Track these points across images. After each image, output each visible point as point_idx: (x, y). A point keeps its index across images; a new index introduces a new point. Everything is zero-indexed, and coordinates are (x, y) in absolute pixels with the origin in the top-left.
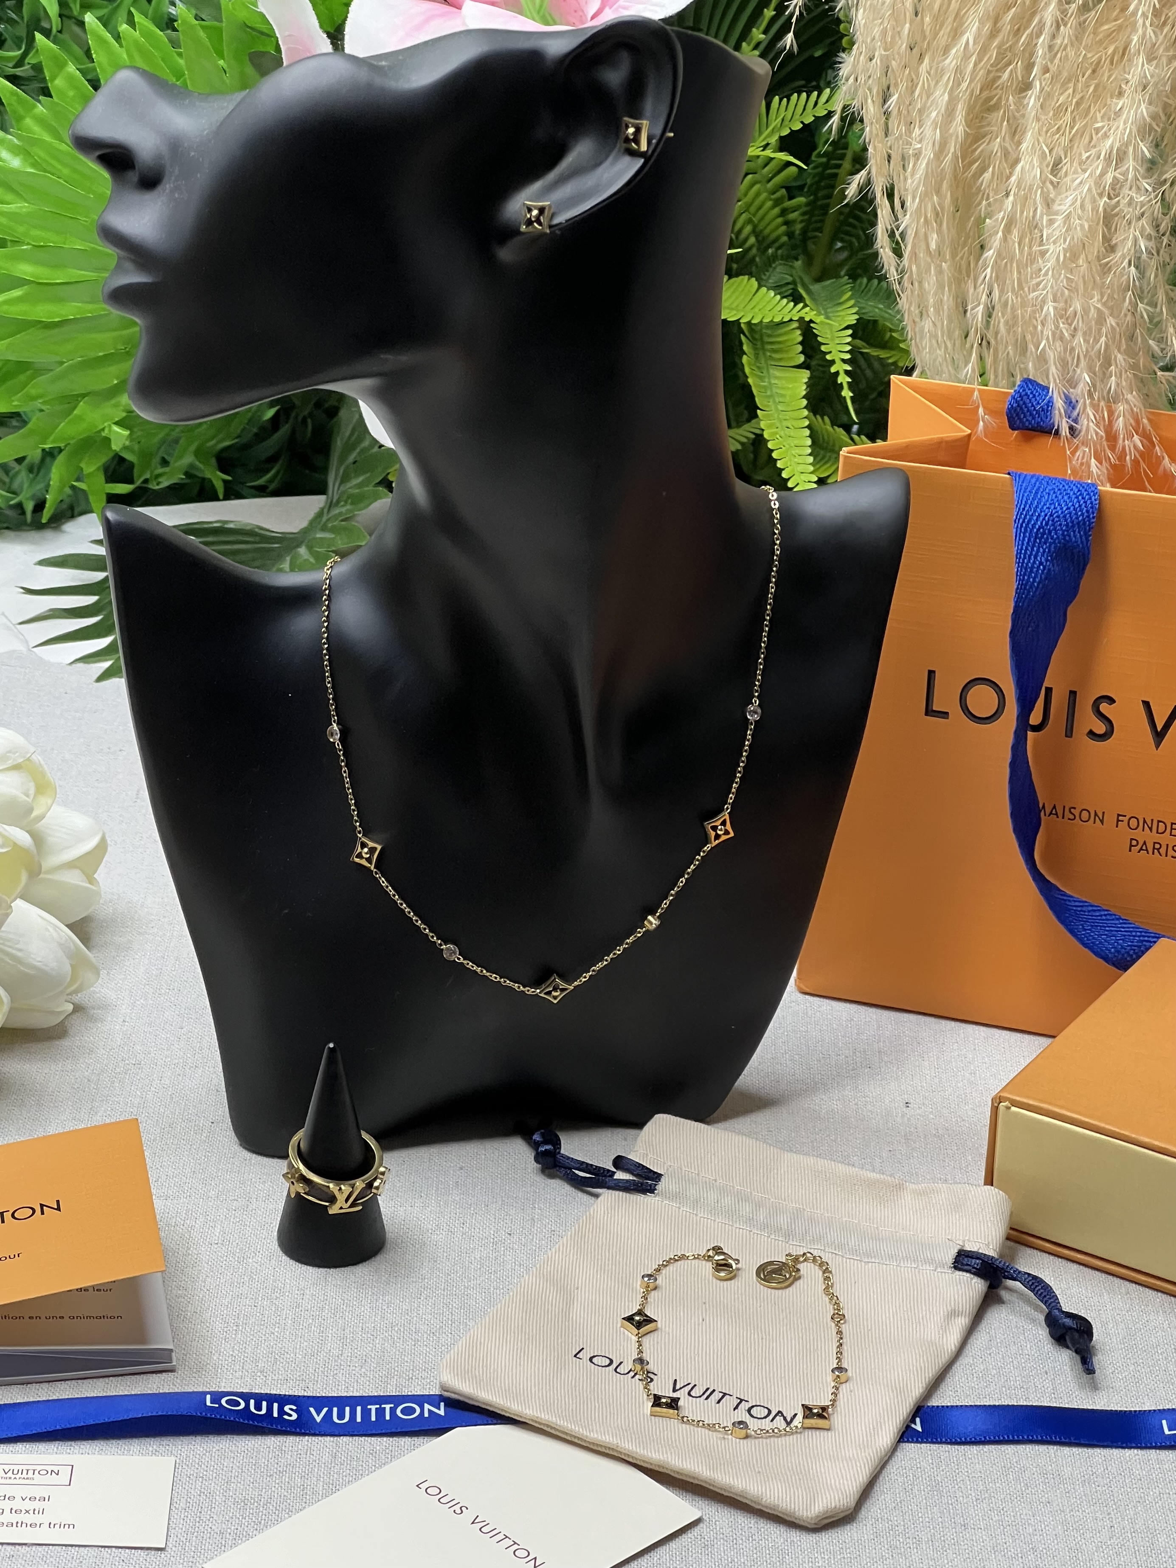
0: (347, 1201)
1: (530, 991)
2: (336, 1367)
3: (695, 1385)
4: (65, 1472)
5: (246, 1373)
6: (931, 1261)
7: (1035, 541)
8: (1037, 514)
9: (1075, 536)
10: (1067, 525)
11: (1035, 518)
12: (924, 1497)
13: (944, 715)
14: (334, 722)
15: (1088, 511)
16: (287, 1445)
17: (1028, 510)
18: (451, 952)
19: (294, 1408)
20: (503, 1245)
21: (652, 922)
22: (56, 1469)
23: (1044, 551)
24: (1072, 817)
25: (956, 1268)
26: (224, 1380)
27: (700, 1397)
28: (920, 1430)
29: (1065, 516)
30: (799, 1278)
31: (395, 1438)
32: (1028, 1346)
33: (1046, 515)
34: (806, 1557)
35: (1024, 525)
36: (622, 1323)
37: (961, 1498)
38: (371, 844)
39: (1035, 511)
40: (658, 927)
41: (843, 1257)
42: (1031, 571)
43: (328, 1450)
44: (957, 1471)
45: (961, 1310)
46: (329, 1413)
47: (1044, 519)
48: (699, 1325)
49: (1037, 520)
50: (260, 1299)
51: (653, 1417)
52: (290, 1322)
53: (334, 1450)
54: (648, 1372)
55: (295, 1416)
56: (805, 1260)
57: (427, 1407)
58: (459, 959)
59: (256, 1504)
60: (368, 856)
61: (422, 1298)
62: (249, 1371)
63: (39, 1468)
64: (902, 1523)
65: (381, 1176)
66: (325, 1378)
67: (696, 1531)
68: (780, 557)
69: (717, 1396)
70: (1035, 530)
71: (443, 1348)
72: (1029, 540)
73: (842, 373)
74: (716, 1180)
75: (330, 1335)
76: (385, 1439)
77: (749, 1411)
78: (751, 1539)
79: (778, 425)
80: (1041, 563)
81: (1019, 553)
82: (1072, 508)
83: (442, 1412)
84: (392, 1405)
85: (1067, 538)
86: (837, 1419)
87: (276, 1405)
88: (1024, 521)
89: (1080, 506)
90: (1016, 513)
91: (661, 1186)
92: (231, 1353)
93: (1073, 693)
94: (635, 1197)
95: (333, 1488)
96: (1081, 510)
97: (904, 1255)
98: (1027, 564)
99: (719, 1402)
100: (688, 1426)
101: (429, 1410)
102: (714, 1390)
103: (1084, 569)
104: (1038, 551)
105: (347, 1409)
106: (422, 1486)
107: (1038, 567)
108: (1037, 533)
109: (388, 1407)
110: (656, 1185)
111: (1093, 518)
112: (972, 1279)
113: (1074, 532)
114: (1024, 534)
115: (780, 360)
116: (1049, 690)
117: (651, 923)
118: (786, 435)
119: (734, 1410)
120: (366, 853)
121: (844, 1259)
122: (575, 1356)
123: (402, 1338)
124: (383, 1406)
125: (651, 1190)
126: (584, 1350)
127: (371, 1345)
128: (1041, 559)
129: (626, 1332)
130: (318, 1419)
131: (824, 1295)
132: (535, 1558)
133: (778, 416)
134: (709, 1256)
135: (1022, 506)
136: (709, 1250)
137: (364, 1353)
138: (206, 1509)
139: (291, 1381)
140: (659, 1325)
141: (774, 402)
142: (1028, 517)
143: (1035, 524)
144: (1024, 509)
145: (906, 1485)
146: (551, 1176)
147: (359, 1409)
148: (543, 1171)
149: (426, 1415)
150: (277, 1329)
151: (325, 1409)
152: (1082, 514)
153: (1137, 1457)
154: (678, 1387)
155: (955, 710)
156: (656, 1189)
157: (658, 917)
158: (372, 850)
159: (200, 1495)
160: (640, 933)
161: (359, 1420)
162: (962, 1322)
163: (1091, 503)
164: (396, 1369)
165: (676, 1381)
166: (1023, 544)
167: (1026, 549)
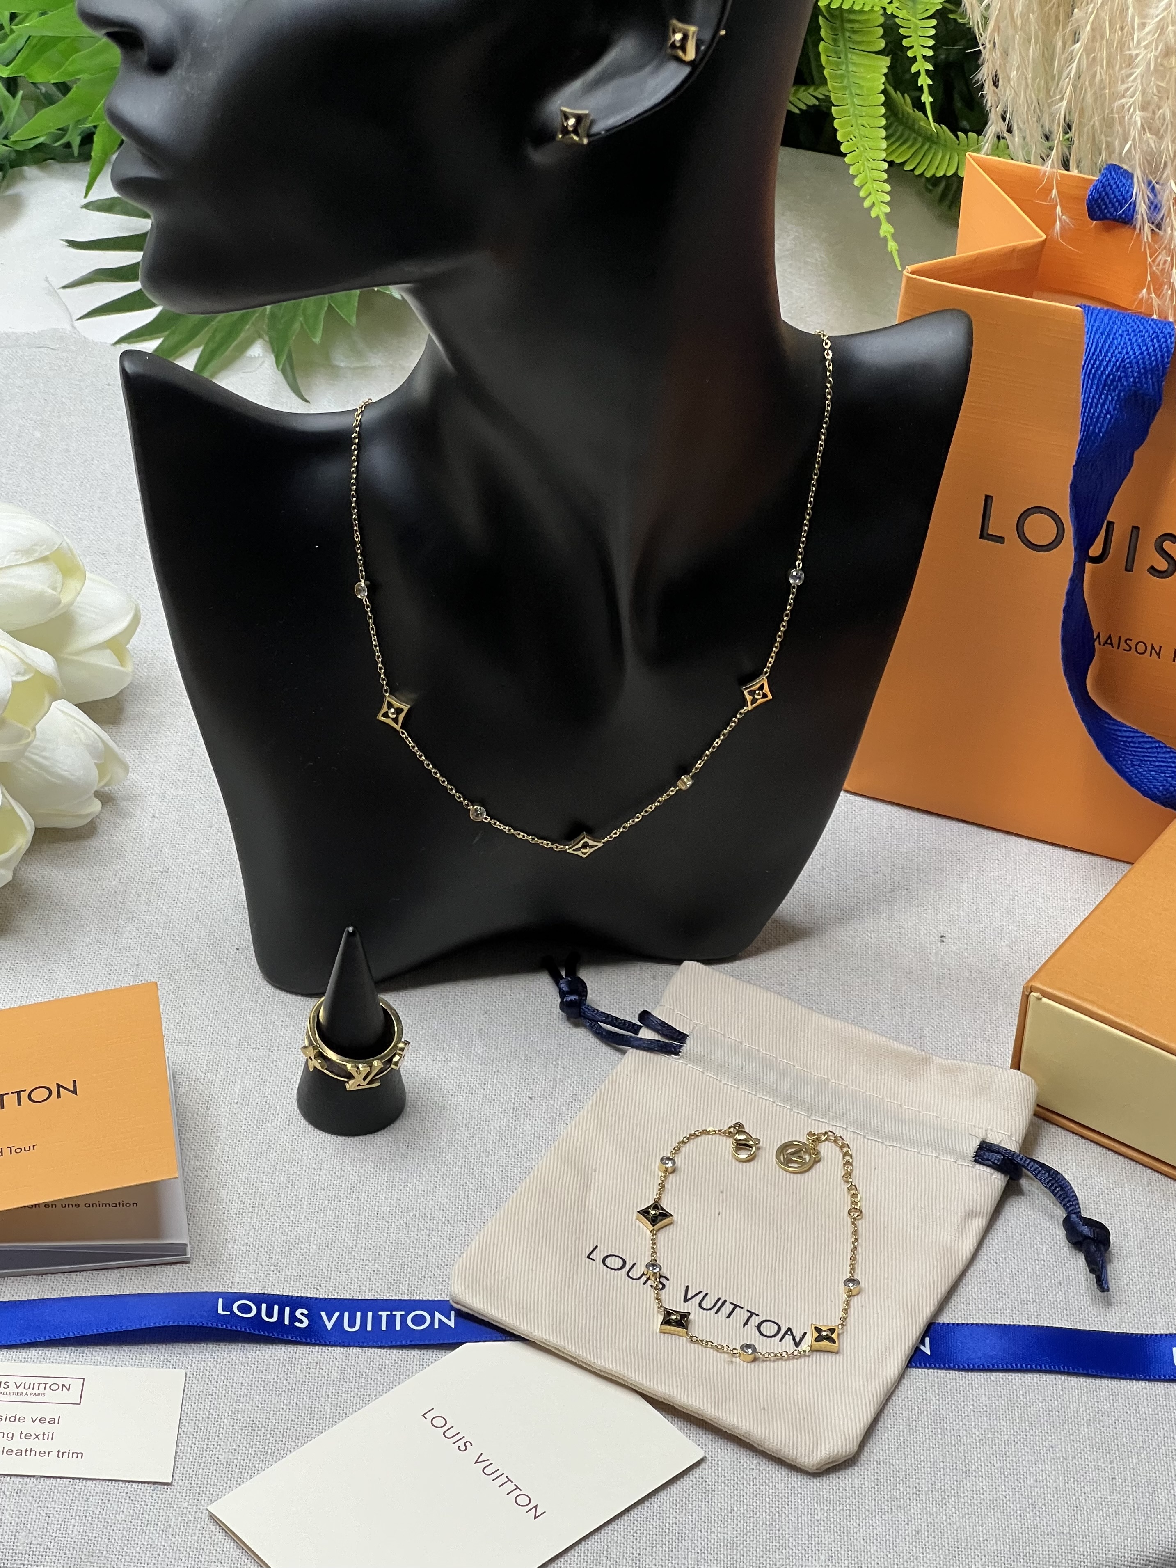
0: (364, 1079)
3: (707, 1294)
4: (76, 1385)
5: (260, 1266)
6: (952, 1151)
7: (1104, 388)
8: (1107, 359)
9: (1147, 383)
10: (1139, 372)
11: (1105, 363)
12: (927, 1435)
13: (1000, 539)
14: (363, 578)
15: (1162, 356)
16: (297, 1357)
17: (1098, 355)
18: (478, 813)
19: (306, 1312)
20: (523, 1111)
21: (686, 782)
22: (67, 1382)
23: (1113, 399)
24: (1127, 648)
25: (976, 1161)
26: (238, 1275)
27: (710, 1309)
28: (929, 1353)
29: (1137, 362)
30: (819, 1161)
31: (404, 1351)
32: (1045, 1250)
33: (1117, 361)
34: (806, 1507)
35: (1093, 371)
36: (638, 1216)
37: (965, 1438)
38: (397, 704)
39: (1105, 356)
40: (692, 786)
41: (864, 1137)
42: (1097, 421)
43: (337, 1363)
44: (962, 1404)
45: (978, 1211)
46: (340, 1319)
47: (1114, 365)
48: (715, 1219)
49: (1107, 366)
50: (277, 1174)
51: (662, 1335)
52: (306, 1203)
54: (661, 1277)
55: (306, 1322)
56: (826, 1139)
57: (437, 1315)
58: (486, 819)
59: (263, 1429)
60: (395, 716)
61: (439, 1178)
62: (263, 1263)
63: (50, 1381)
64: (904, 1468)
65: (400, 1052)
67: (698, 1472)
69: (728, 1308)
70: (1104, 377)
71: (457, 1239)
72: (1097, 387)
73: (923, 73)
74: (741, 1043)
75: (345, 1221)
76: (394, 1351)
77: (759, 1327)
78: (751, 1483)
79: (853, 122)
80: (1108, 412)
81: (1085, 402)
82: (1145, 353)
83: (452, 1324)
84: (403, 1313)
85: (1138, 385)
86: (847, 1342)
87: (287, 1310)
88: (1092, 367)
89: (1154, 350)
90: (1085, 358)
91: (685, 1048)
92: (246, 1241)
93: (1136, 529)
94: (659, 1057)
95: (340, 1414)
96: (1156, 355)
97: (926, 1141)
98: (1094, 414)
99: (728, 1317)
100: (696, 1345)
101: (440, 1320)
102: (725, 1301)
103: (1154, 415)
104: (1106, 398)
105: (359, 1314)
106: (430, 1416)
107: (1106, 415)
108: (1106, 380)
109: (398, 1314)
110: (681, 1046)
111: (1168, 363)
112: (992, 1175)
113: (1146, 378)
114: (1092, 381)
115: (860, 43)
116: (1111, 524)
117: (685, 783)
118: (860, 135)
119: (744, 1326)
120: (393, 714)
121: (866, 1140)
122: (588, 1257)
123: (416, 1226)
124: (394, 1313)
125: (676, 1052)
126: (598, 1248)
127: (385, 1235)
128: (1108, 408)
129: (641, 1225)
130: (329, 1326)
131: (843, 1182)
132: (536, 1507)
133: (854, 111)
134: (730, 1133)
135: (1092, 350)
136: (730, 1128)
137: (379, 1244)
138: (214, 1435)
139: (304, 1278)
140: (675, 1218)
141: (851, 93)
142: (1098, 362)
143: (1104, 370)
144: (1093, 354)
145: (911, 1420)
146: (577, 1025)
147: (370, 1314)
148: (569, 1018)
149: (436, 1326)
150: (292, 1212)
151: (337, 1314)
152: (1157, 360)
153: (1145, 1391)
154: (689, 1296)
155: (1011, 535)
156: (680, 1052)
157: (692, 777)
158: (399, 711)
159: (208, 1418)
160: (672, 791)
161: (369, 1328)
162: (979, 1223)
163: (1167, 347)
165: (687, 1287)
166: (1090, 392)
167: (1094, 397)
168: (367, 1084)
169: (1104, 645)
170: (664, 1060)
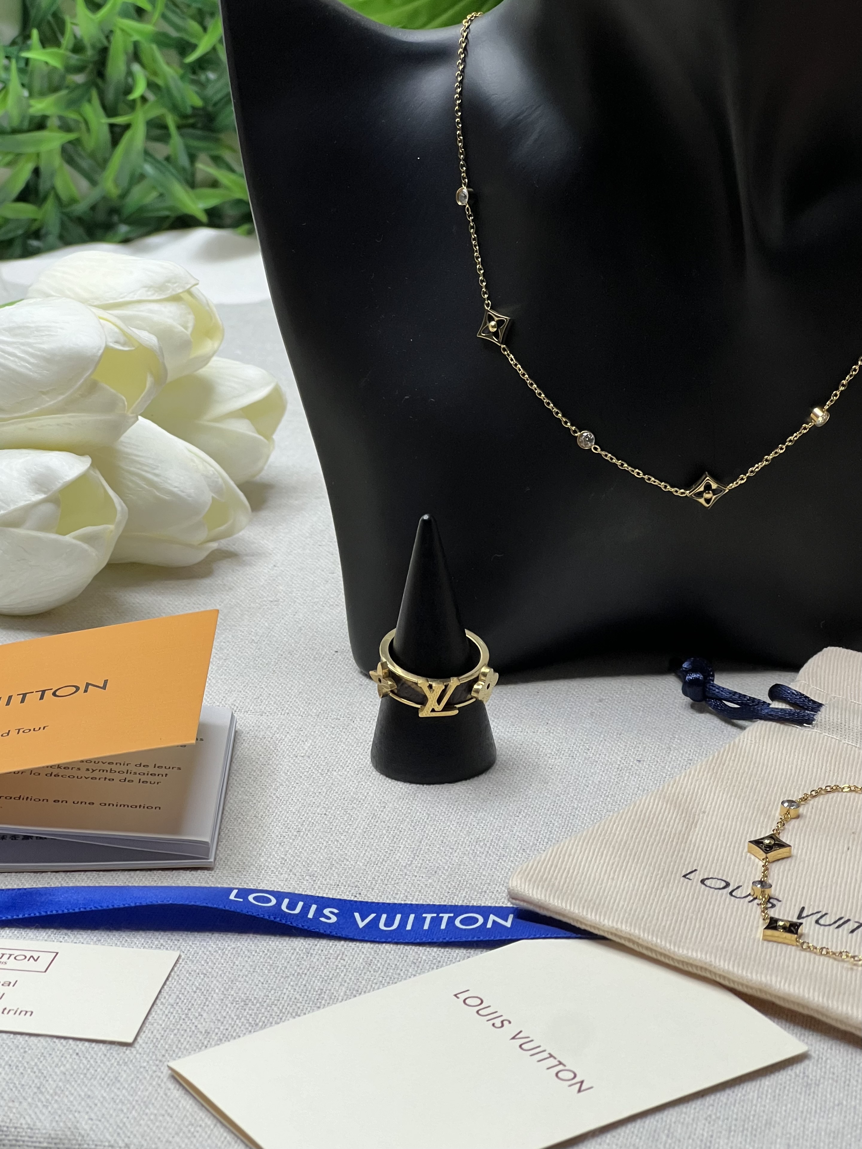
0: (439, 701)
1: (680, 492)
2: (400, 877)
3: (826, 914)
4: (46, 958)
14: (465, 184)
18: (584, 439)
19: (336, 911)
20: (628, 771)
21: (820, 416)
22: (36, 955)
27: (830, 925)
31: (447, 949)
36: (749, 847)
38: (497, 316)
40: (828, 421)
46: (376, 921)
48: (843, 853)
50: (334, 808)
51: (765, 943)
52: (360, 831)
53: (371, 958)
54: (770, 898)
55: (334, 920)
57: (492, 917)
58: (596, 449)
59: (258, 1005)
60: (495, 329)
61: (520, 816)
62: (297, 874)
63: (16, 953)
65: (483, 678)
66: (384, 886)
75: (402, 846)
76: (435, 949)
83: (508, 924)
84: (452, 915)
87: (314, 907)
91: (820, 716)
94: (790, 728)
95: (355, 992)
99: (852, 931)
100: (808, 954)
101: (494, 921)
102: (849, 920)
105: (399, 917)
106: (463, 996)
109: (446, 916)
110: (814, 715)
117: (818, 417)
120: (493, 327)
122: (684, 877)
123: (485, 853)
124: (441, 915)
125: (809, 721)
126: (697, 872)
127: (447, 858)
129: (753, 857)
130: (361, 924)
132: (582, 1082)
139: (342, 887)
140: (794, 851)
146: (701, 711)
147: (412, 917)
148: (692, 706)
149: (489, 926)
151: (373, 915)
154: (804, 914)
156: (814, 720)
157: (828, 410)
158: (500, 323)
159: (195, 992)
160: (804, 428)
161: (409, 927)
164: (470, 881)
165: (803, 908)
168: (443, 710)
170: (796, 730)
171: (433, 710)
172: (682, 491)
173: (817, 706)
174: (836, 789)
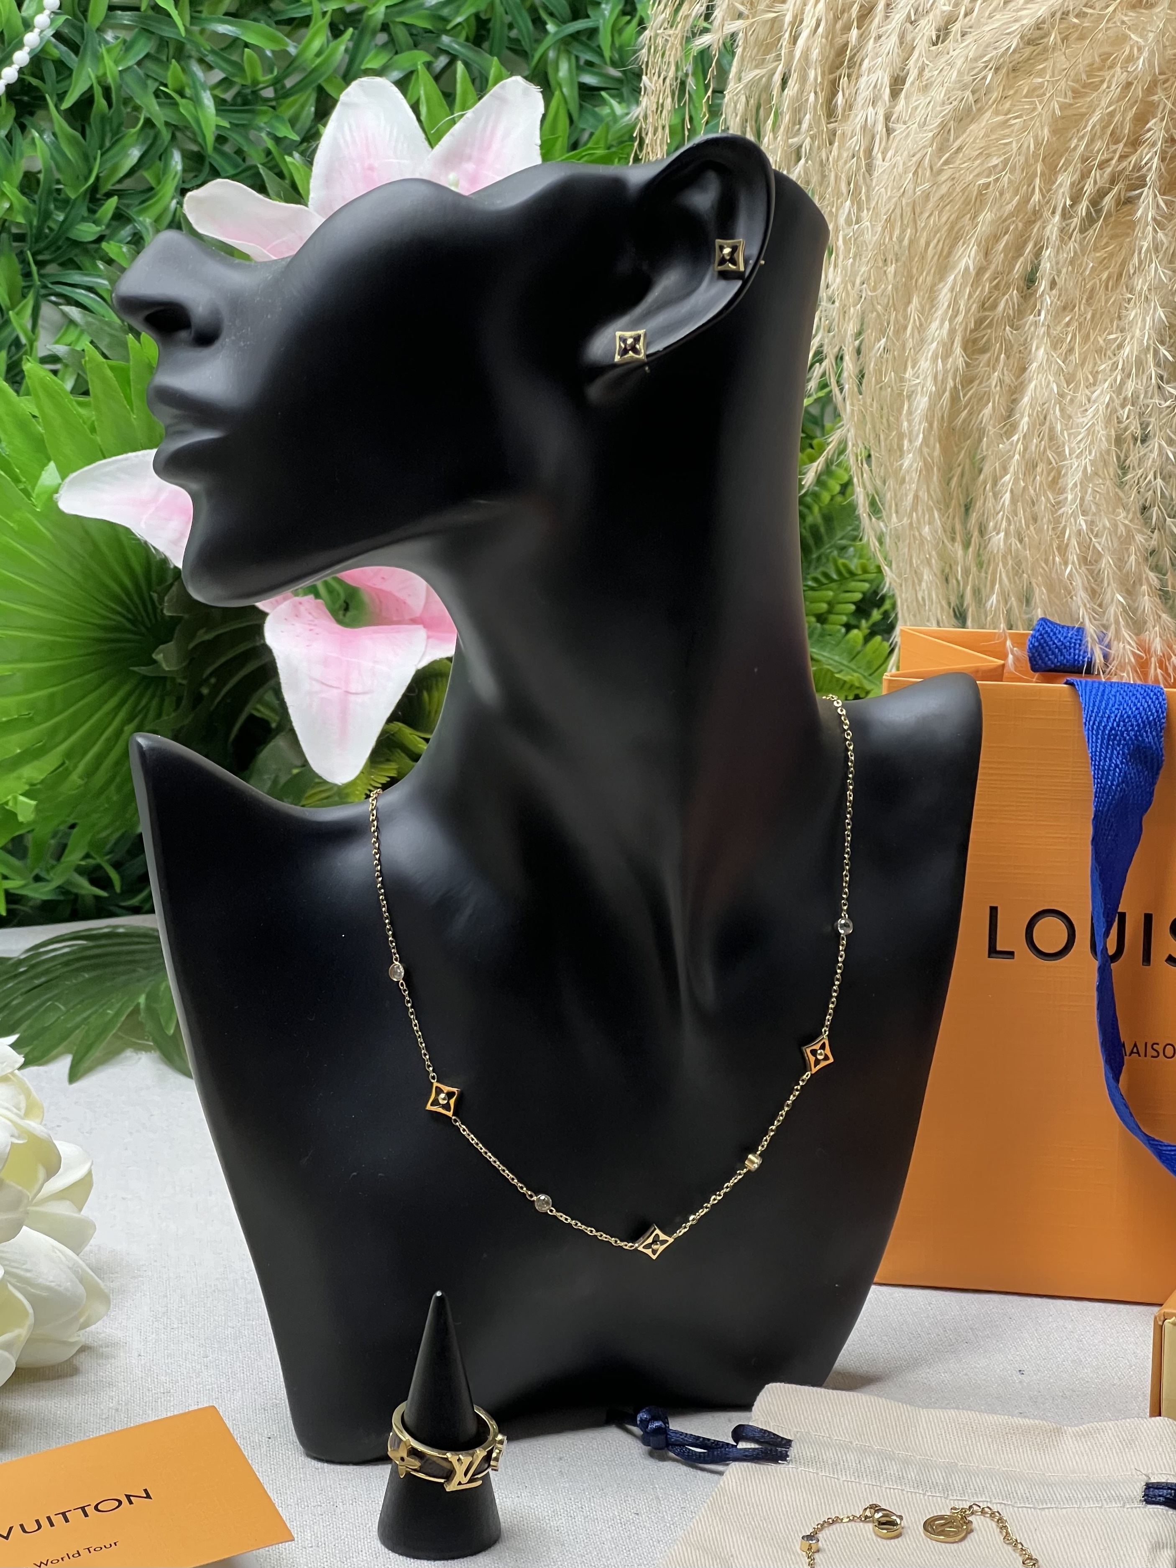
0: (466, 1474)
1: (627, 1246)
6: (1117, 1499)
7: (1108, 744)
8: (1106, 716)
9: (1148, 737)
10: (1138, 725)
11: (1105, 719)
13: (1010, 954)
14: (396, 960)
15: (1157, 712)
17: (1096, 713)
18: (542, 1202)
20: (632, 1524)
21: (754, 1161)
23: (1118, 753)
24: (1155, 1054)
25: (1147, 1501)
29: (1135, 717)
30: (972, 1531)
33: (1116, 716)
35: (1095, 727)
38: (446, 1089)
39: (1104, 714)
40: (761, 1166)
41: (1013, 1506)
42: (1108, 774)
45: (1165, 1542)
47: (1115, 720)
49: (1107, 721)
56: (972, 1513)
58: (551, 1211)
60: (446, 1102)
65: (499, 1446)
68: (855, 763)
70: (1107, 732)
72: (1102, 742)
74: (851, 1443)
80: (1117, 766)
81: (1094, 754)
82: (1141, 709)
85: (1140, 738)
88: (1094, 724)
89: (1149, 706)
91: (793, 1452)
93: (1148, 918)
94: (765, 1467)
96: (1150, 710)
97: (1084, 1496)
98: (1103, 767)
103: (1158, 773)
104: (1112, 752)
107: (1114, 770)
108: (1109, 735)
110: (786, 1452)
111: (1164, 718)
112: (1164, 1510)
113: (1146, 732)
114: (1097, 736)
116: (1122, 916)
117: (752, 1162)
120: (444, 1099)
121: (1016, 1509)
125: (783, 1457)
128: (1116, 761)
131: (1005, 1545)
134: (866, 1517)
135: (1091, 708)
136: (866, 1509)
142: (1098, 719)
143: (1106, 725)
144: (1092, 712)
146: (663, 1458)
148: (651, 1455)
152: (1152, 714)
155: (1021, 948)
156: (788, 1456)
157: (760, 1155)
158: (450, 1095)
160: (740, 1174)
163: (1160, 703)
166: (1097, 746)
167: (1101, 751)
168: (468, 1482)
169: (1130, 1055)
170: (771, 1468)
171: (460, 1484)
172: (631, 1244)
173: (788, 1443)
174: (836, 1521)
